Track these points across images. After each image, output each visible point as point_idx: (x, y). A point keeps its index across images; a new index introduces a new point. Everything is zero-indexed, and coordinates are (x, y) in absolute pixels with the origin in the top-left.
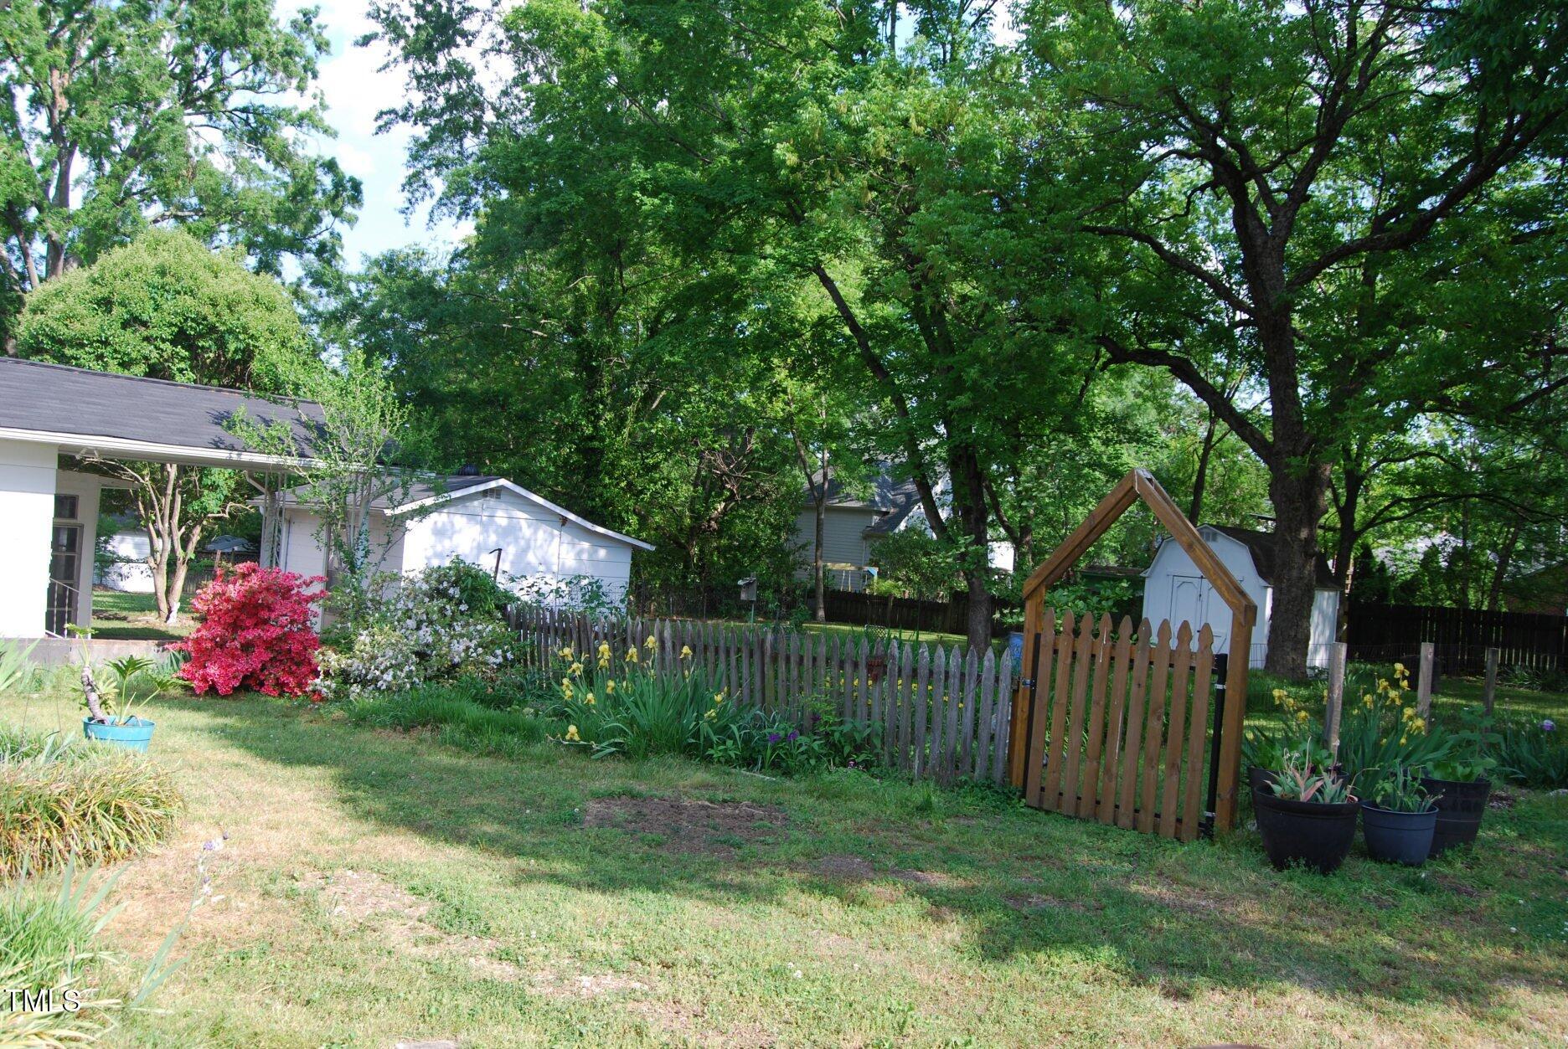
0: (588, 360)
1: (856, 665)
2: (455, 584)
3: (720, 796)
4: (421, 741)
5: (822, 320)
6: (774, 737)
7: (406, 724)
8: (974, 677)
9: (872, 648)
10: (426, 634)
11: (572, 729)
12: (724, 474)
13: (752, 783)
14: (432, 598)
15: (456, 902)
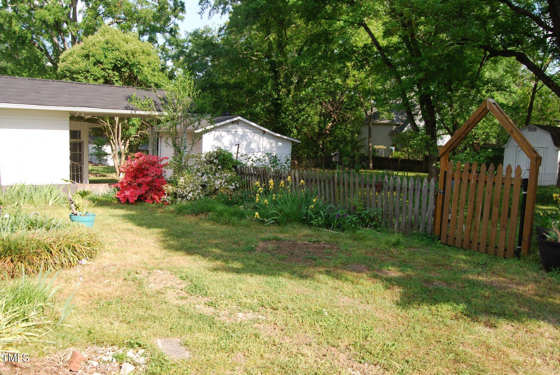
0: (274, 67)
1: (371, 186)
2: (216, 158)
3: (313, 239)
4: (201, 219)
5: (365, 46)
6: (338, 215)
7: (196, 213)
8: (419, 190)
9: (377, 179)
10: (205, 178)
11: (257, 213)
12: (331, 111)
13: (327, 234)
14: (207, 164)
15: (196, 283)
